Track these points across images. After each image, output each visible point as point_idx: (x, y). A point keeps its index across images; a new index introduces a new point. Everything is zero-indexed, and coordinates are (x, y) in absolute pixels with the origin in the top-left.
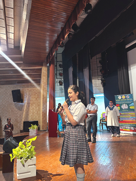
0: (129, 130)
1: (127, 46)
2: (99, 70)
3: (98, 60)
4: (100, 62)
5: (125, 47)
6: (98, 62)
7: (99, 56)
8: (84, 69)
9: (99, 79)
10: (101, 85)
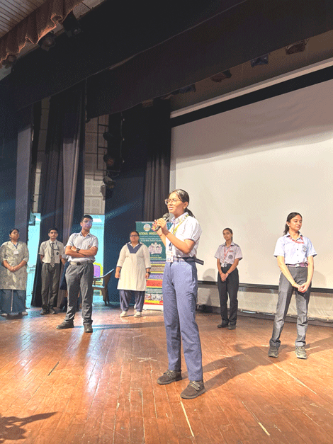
0: (158, 302)
1: (175, 115)
2: (101, 157)
3: (102, 130)
4: (105, 136)
5: (170, 114)
6: (101, 135)
7: (104, 119)
8: (66, 143)
9: (96, 177)
10: (101, 194)
